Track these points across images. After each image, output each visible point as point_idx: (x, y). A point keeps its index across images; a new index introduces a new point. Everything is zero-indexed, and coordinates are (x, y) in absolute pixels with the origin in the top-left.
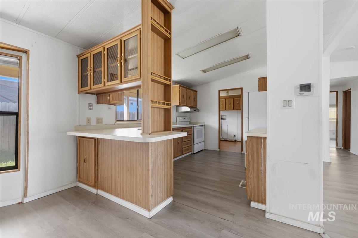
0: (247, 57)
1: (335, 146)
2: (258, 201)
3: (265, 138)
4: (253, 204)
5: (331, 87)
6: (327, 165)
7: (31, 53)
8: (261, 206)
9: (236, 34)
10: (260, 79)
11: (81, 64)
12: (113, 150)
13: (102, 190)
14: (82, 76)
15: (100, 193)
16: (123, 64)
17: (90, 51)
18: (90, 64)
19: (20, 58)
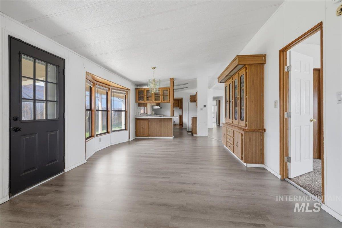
0: (187, 88)
1: (216, 124)
3: (197, 117)
4: (194, 135)
5: (214, 98)
6: (210, 130)
7: (131, 90)
8: (196, 135)
9: (187, 84)
10: (191, 96)
11: (138, 92)
12: (157, 122)
13: (151, 136)
14: (139, 97)
15: (150, 137)
16: (162, 97)
17: (145, 89)
18: (145, 93)
19: (127, 92)
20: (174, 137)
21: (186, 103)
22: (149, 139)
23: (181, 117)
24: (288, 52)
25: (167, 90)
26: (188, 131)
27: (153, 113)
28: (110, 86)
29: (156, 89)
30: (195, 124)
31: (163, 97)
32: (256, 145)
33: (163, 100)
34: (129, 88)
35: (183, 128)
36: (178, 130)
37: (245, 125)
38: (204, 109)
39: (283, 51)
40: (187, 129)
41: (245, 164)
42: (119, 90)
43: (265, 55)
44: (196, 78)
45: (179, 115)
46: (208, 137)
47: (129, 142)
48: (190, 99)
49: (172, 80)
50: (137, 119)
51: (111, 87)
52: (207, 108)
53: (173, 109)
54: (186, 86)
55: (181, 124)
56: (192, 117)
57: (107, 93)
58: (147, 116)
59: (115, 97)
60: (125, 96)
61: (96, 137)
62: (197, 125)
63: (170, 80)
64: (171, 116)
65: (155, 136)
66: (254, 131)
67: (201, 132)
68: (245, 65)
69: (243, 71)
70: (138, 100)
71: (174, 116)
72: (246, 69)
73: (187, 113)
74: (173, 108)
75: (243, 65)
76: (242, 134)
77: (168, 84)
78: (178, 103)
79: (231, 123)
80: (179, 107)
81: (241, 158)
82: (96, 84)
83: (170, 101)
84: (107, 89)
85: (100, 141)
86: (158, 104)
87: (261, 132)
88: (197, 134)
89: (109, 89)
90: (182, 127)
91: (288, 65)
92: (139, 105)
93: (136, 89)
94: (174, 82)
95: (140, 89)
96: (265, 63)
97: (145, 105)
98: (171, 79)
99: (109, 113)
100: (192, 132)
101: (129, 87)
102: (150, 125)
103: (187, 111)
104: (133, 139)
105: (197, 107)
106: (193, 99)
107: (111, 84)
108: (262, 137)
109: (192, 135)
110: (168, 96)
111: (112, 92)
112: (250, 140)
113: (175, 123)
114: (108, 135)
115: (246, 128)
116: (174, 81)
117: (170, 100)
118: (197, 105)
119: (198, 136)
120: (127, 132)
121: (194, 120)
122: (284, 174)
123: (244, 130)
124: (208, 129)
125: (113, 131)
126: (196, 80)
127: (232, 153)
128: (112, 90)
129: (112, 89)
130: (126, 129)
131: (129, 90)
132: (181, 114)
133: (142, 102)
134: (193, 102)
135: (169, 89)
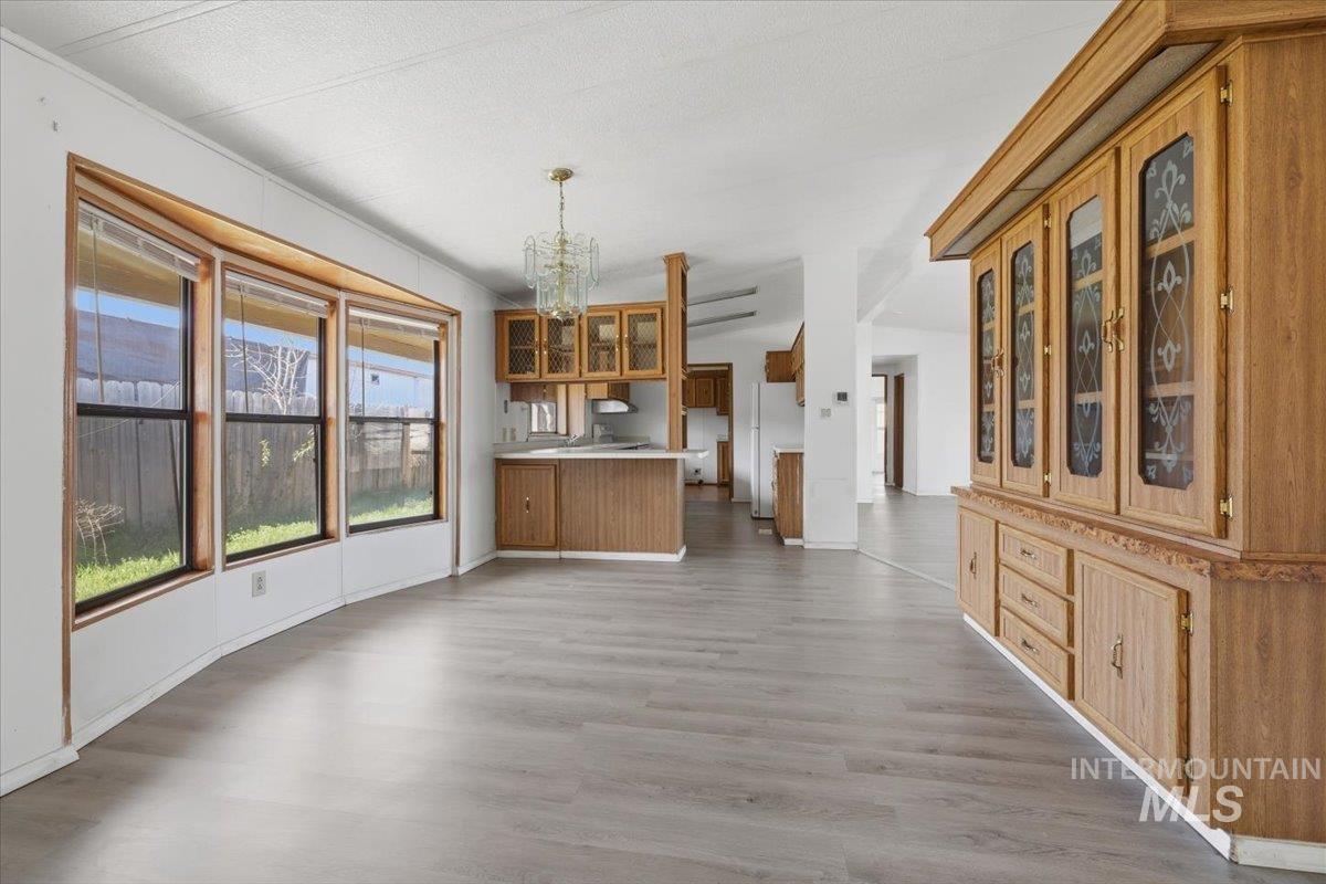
0: (752, 314)
1: (883, 482)
2: (794, 537)
3: (802, 454)
4: (788, 542)
5: (875, 366)
7: (463, 317)
8: (797, 542)
9: (752, 292)
10: (769, 354)
11: (506, 328)
12: (604, 479)
13: (571, 549)
14: (511, 352)
15: (566, 554)
16: (626, 349)
17: (538, 312)
18: (541, 335)
19: (443, 325)
20: (687, 554)
21: (748, 387)
22: (559, 562)
23: (725, 451)
25: (652, 317)
26: (759, 519)
27: (598, 431)
28: (339, 288)
30: (794, 486)
31: (631, 352)
33: (632, 369)
34: (456, 306)
35: (733, 500)
37: (1203, 524)
38: (839, 410)
40: (755, 507)
42: (398, 313)
44: (798, 259)
45: (715, 444)
46: (856, 552)
47: (453, 577)
48: (768, 366)
49: (678, 267)
50: (501, 465)
51: (342, 297)
52: (855, 411)
53: (683, 413)
54: (745, 304)
55: (726, 481)
56: (779, 451)
57: (322, 323)
58: (562, 445)
59: (368, 348)
60: (437, 344)
61: (225, 569)
62: (802, 493)
63: (663, 266)
64: (671, 449)
65: (590, 550)
66: (1307, 576)
67: (822, 526)
69: (1193, 111)
70: (507, 369)
71: (685, 446)
73: (753, 433)
74: (681, 406)
76: (1185, 598)
77: (654, 287)
78: (715, 391)
79: (1035, 497)
80: (715, 405)
82: (224, 264)
83: (664, 372)
84: (322, 304)
85: (260, 588)
86: (620, 391)
88: (805, 534)
89: (333, 303)
90: (731, 495)
92: (517, 392)
93: (496, 313)
94: (684, 277)
95: (516, 312)
97: (544, 391)
98: (669, 260)
99: (332, 431)
101: (449, 302)
102: (564, 490)
103: (754, 424)
104: (476, 563)
105: (802, 404)
106: (784, 367)
107: (343, 277)
109: (779, 540)
110: (655, 346)
111: (347, 322)
113: (698, 477)
114: (325, 550)
115: (1232, 548)
117: (663, 368)
118: (800, 393)
119: (806, 547)
120: (442, 530)
121: (789, 465)
125: (353, 530)
126: (801, 269)
127: (1053, 694)
128: (354, 312)
129: (349, 304)
130: (437, 516)
131: (455, 314)
132: (726, 439)
133: (530, 377)
134: (781, 379)
135: (659, 312)
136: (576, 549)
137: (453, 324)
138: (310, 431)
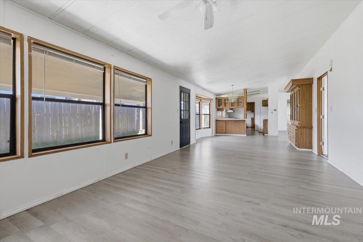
2: (266, 134)
3: (268, 120)
10: (263, 100)
11: (218, 101)
12: (233, 123)
14: (218, 104)
15: (227, 134)
17: (223, 98)
18: (223, 101)
19: (211, 101)
20: (247, 135)
21: (258, 107)
22: (226, 135)
23: (253, 120)
24: (323, 79)
26: (260, 132)
27: (227, 116)
29: (234, 99)
30: (266, 126)
31: (238, 104)
32: (306, 137)
33: (238, 106)
35: (255, 130)
36: (250, 131)
37: (298, 124)
38: (275, 112)
39: (319, 79)
40: (259, 130)
41: (298, 149)
42: (206, 100)
43: (313, 78)
44: (267, 87)
45: (251, 118)
46: (278, 136)
47: (212, 136)
48: (262, 103)
50: (217, 121)
51: (202, 99)
52: (278, 112)
53: (246, 112)
54: (258, 92)
55: (253, 126)
56: (263, 119)
57: (199, 103)
58: (223, 118)
59: (204, 105)
60: (210, 104)
62: (268, 126)
64: (244, 118)
65: (231, 134)
66: (304, 127)
67: (271, 132)
68: (298, 85)
69: (297, 88)
70: (217, 106)
71: (247, 118)
72: (299, 87)
73: (259, 116)
75: (296, 85)
76: (296, 129)
78: (251, 107)
80: (251, 110)
81: (295, 145)
83: (243, 106)
84: (200, 100)
86: (232, 109)
87: (309, 128)
88: (268, 133)
89: (201, 100)
91: (323, 87)
92: (218, 110)
93: (216, 98)
95: (219, 98)
96: (312, 84)
97: (222, 110)
98: (244, 89)
99: (201, 116)
100: (264, 132)
101: (212, 98)
102: (227, 125)
103: (259, 114)
104: (214, 135)
105: (268, 111)
106: (265, 103)
108: (310, 131)
109: (264, 134)
110: (242, 102)
112: (301, 133)
113: (247, 126)
115: (299, 126)
116: (247, 91)
118: (268, 109)
119: (268, 135)
120: (210, 129)
121: (265, 122)
122: (320, 152)
123: (297, 127)
124: (279, 131)
125: (203, 128)
127: (295, 146)
129: (202, 100)
130: (210, 127)
131: (212, 99)
132: (253, 117)
133: (221, 107)
134: (265, 106)
135: (242, 97)
136: (229, 134)
137: (212, 100)
138: (198, 115)
